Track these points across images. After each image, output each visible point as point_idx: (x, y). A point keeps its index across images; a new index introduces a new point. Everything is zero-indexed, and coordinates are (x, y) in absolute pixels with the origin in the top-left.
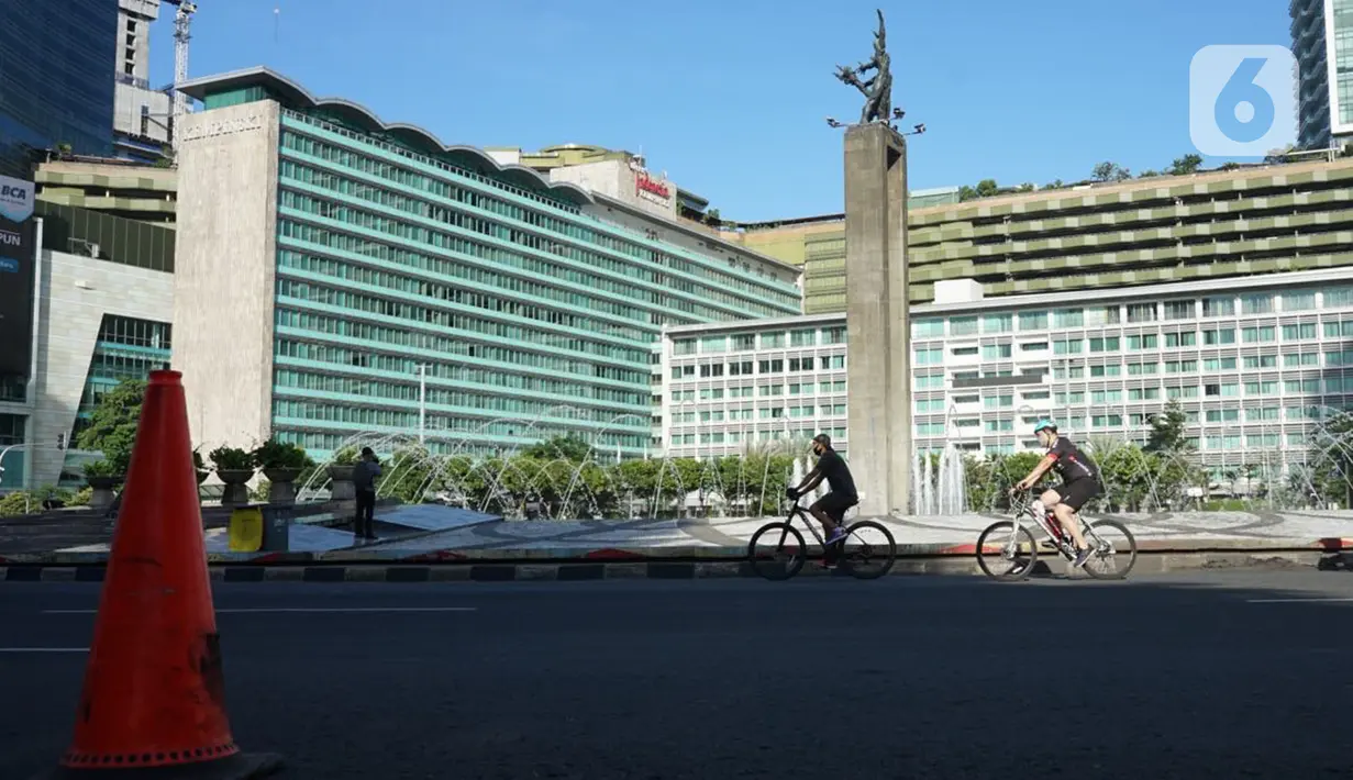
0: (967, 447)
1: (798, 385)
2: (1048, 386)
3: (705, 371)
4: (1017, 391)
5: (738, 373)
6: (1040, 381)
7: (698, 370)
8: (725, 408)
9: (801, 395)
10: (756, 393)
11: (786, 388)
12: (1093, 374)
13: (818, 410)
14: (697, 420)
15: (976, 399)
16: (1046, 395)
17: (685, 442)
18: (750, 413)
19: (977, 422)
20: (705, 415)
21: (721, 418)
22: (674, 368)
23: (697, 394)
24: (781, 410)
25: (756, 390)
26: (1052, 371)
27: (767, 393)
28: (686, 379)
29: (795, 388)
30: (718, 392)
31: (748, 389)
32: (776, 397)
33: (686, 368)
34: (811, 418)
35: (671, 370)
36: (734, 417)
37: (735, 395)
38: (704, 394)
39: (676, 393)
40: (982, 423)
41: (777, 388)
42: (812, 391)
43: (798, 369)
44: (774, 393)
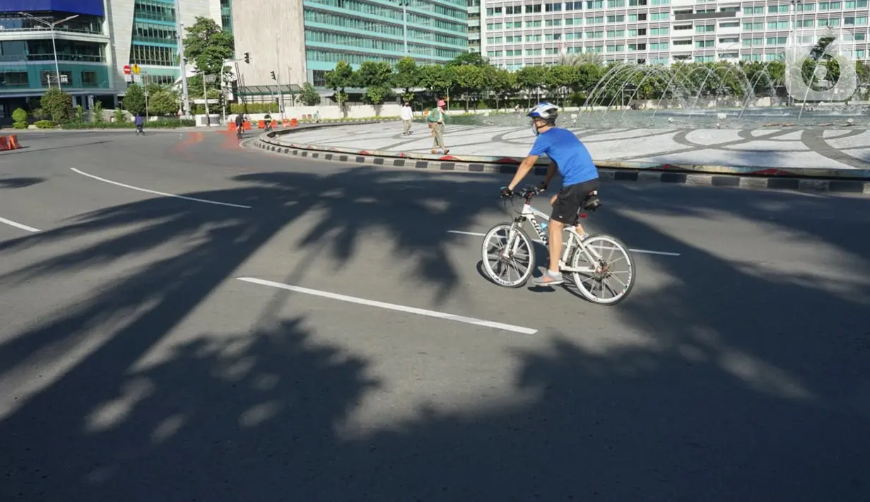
0: (681, 57)
1: (572, 19)
2: (739, 19)
3: (509, 11)
4: (718, 21)
5: (531, 11)
6: (735, 16)
7: (504, 10)
8: (523, 34)
9: (573, 26)
10: (543, 25)
11: (564, 21)
12: (770, 11)
13: (584, 35)
14: (504, 42)
15: (690, 27)
16: (737, 24)
17: (496, 55)
18: (539, 37)
19: (690, 42)
20: (510, 38)
21: (520, 40)
22: (488, 9)
23: (504, 25)
24: (560, 35)
25: (543, 23)
26: (742, 9)
27: (551, 24)
28: (496, 15)
29: (569, 21)
30: (518, 24)
31: (538, 22)
32: (557, 27)
33: (496, 9)
34: (580, 40)
35: (486, 10)
36: (528, 40)
37: (528, 26)
38: (508, 25)
39: (490, 25)
40: (693, 42)
41: (557, 21)
42: (581, 23)
43: (572, 9)
44: (555, 24)
